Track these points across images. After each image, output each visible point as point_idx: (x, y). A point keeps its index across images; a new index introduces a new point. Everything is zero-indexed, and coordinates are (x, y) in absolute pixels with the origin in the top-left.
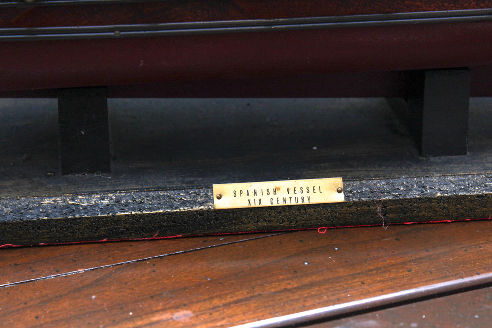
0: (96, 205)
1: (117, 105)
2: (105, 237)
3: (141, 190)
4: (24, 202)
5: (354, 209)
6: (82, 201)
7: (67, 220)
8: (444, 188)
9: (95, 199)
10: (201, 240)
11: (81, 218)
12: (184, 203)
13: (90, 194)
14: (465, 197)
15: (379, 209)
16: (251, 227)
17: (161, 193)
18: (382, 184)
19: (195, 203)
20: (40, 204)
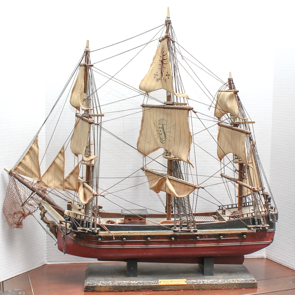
0: (135, 283)
1: (139, 264)
2: (136, 290)
3: (144, 280)
4: (120, 282)
5: (188, 286)
6: (132, 282)
7: (128, 286)
8: (208, 282)
9: (134, 282)
10: (156, 292)
11: (131, 286)
12: (153, 283)
13: (133, 281)
14: (212, 284)
15: (194, 286)
16: (167, 289)
17: (148, 281)
18: (195, 281)
19: (155, 283)
20: (123, 282)
